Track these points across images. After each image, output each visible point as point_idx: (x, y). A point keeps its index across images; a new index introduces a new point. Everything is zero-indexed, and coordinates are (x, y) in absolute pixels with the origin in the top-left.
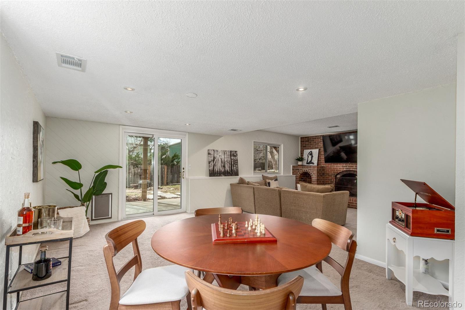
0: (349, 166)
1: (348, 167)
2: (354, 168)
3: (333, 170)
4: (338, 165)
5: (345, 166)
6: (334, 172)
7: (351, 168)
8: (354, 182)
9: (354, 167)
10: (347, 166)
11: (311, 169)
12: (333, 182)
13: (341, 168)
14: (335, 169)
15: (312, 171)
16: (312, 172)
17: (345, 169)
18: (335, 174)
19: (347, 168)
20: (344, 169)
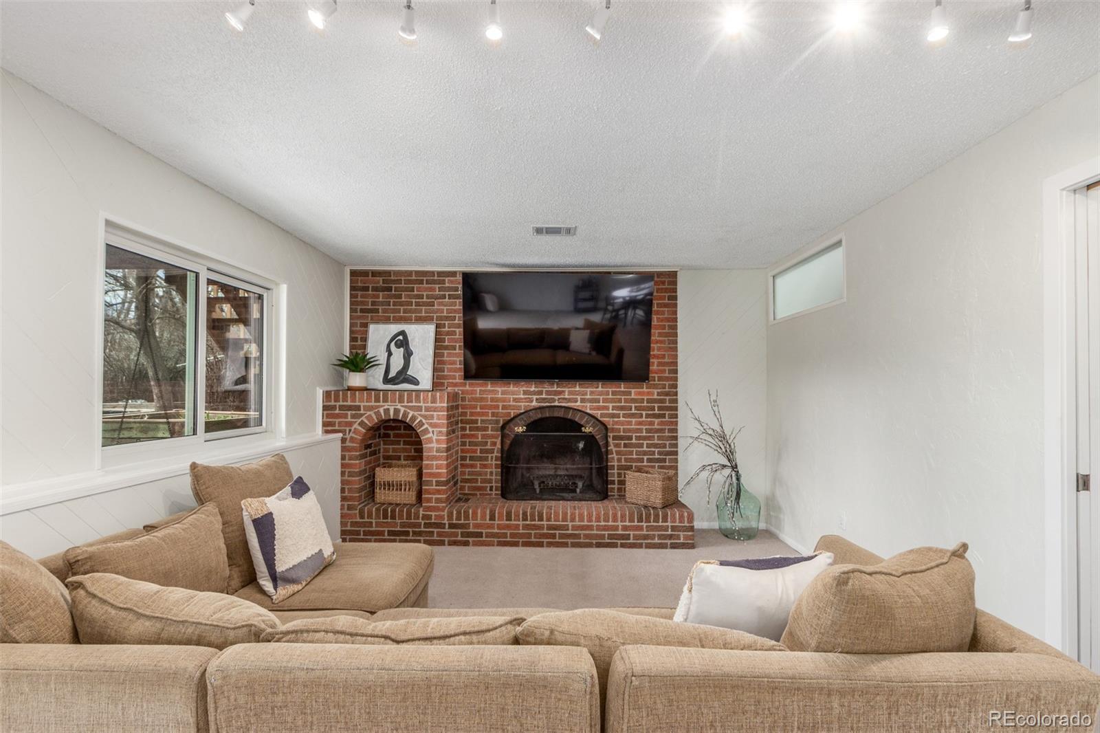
0: (548, 393)
1: (544, 396)
2: (566, 399)
3: (491, 407)
4: (512, 388)
5: (534, 393)
6: (493, 415)
7: (556, 398)
8: (578, 448)
9: (566, 396)
10: (540, 393)
11: (421, 404)
12: (492, 451)
13: (522, 399)
14: (501, 404)
15: (423, 413)
16: (425, 417)
17: (534, 404)
18: (497, 422)
19: (544, 400)
20: (532, 401)
